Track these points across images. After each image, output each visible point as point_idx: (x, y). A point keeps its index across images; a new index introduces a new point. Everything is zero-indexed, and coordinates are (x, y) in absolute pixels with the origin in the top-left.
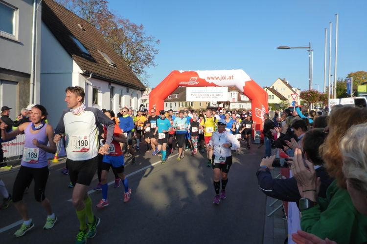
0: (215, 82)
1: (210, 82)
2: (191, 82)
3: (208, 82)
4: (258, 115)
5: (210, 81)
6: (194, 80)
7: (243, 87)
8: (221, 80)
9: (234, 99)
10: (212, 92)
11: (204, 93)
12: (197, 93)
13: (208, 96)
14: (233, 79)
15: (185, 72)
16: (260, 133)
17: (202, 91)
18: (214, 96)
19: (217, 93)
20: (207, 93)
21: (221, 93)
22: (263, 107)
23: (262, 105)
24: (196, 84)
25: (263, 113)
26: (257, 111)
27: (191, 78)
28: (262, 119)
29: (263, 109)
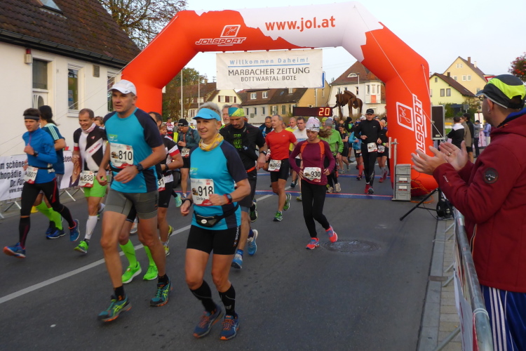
0: (287, 34)
1: (275, 38)
2: (223, 38)
3: (269, 38)
4: (403, 121)
5: (274, 34)
6: (233, 33)
7: (362, 47)
8: (302, 31)
9: (374, 96)
10: (282, 63)
11: (262, 68)
12: (244, 69)
13: (272, 75)
14: (333, 26)
15: (210, 12)
16: (409, 172)
17: (256, 61)
18: (288, 74)
19: (295, 67)
20: (269, 68)
21: (304, 66)
22: (415, 101)
23: (414, 95)
24: (238, 42)
25: (417, 115)
26: (400, 112)
27: (225, 27)
28: (414, 132)
29: (417, 104)
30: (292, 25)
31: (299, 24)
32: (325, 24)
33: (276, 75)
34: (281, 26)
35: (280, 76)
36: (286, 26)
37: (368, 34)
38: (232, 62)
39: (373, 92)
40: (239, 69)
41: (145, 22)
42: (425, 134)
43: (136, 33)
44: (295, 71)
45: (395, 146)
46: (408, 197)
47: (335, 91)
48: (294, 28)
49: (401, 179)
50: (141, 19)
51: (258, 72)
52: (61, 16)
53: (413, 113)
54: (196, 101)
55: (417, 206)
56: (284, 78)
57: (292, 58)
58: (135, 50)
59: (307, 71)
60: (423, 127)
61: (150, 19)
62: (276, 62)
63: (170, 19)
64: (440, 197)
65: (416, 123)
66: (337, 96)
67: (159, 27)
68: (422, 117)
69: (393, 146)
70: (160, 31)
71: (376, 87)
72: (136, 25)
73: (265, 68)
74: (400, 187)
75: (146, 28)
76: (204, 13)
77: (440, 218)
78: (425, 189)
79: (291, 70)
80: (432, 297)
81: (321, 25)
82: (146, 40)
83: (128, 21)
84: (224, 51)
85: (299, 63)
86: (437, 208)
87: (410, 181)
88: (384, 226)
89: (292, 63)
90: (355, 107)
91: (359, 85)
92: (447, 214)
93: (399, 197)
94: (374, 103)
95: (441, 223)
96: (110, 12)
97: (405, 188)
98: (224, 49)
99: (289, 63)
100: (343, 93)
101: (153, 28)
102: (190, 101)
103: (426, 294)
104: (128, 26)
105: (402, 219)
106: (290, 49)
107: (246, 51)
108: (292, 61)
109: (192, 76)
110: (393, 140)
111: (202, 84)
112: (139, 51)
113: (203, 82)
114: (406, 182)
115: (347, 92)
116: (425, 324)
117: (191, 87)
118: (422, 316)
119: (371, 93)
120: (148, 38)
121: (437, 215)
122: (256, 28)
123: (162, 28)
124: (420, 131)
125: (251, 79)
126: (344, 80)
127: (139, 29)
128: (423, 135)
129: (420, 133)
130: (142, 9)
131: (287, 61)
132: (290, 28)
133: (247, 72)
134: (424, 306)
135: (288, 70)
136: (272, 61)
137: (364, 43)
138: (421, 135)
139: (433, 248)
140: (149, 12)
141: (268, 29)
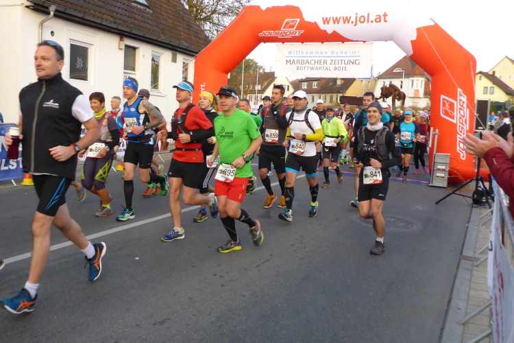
0: (342, 29)
1: (330, 32)
2: (284, 31)
3: (325, 31)
4: (446, 113)
5: (329, 28)
6: (292, 27)
7: (412, 41)
8: (355, 25)
9: (417, 91)
10: (335, 55)
11: (317, 59)
12: (301, 59)
13: (325, 65)
14: (385, 21)
15: (273, 7)
16: (448, 160)
17: (311, 53)
18: (340, 65)
19: (346, 59)
20: (323, 59)
21: (355, 58)
22: (461, 95)
23: (459, 90)
24: (297, 35)
25: (460, 109)
26: (444, 104)
27: (286, 20)
28: (456, 124)
29: (462, 98)
30: (347, 20)
31: (353, 19)
32: (378, 19)
33: (328, 65)
34: (336, 21)
35: (332, 67)
36: (341, 21)
37: (419, 30)
38: (290, 53)
39: (417, 86)
40: (296, 59)
41: (215, 16)
42: (467, 127)
43: (207, 26)
44: (346, 63)
45: (436, 136)
46: (445, 184)
47: (380, 84)
48: (348, 23)
49: (439, 167)
50: (212, 14)
51: (313, 62)
52: (148, 10)
53: (457, 106)
54: (254, 88)
55: (454, 193)
56: (335, 69)
57: (344, 51)
58: (207, 41)
59: (357, 62)
60: (466, 120)
61: (219, 14)
62: (329, 54)
63: (237, 14)
64: (477, 186)
65: (459, 116)
66: (382, 89)
67: (227, 21)
68: (465, 110)
69: (434, 135)
70: (227, 24)
71: (420, 82)
72: (208, 19)
73: (319, 59)
74: (438, 174)
75: (216, 22)
76: (268, 8)
77: (474, 205)
78: (461, 178)
79: (343, 62)
80: (463, 274)
81: (374, 20)
82: (215, 32)
83: (201, 15)
84: (283, 43)
85: (351, 55)
86: (473, 196)
87: (448, 169)
88: (420, 208)
89: (344, 55)
90: (399, 100)
91: (403, 80)
92: (482, 202)
93: (436, 183)
94: (416, 97)
95: (476, 210)
96: (187, 7)
97: (443, 175)
98: (283, 41)
99: (342, 55)
100: (388, 86)
101: (222, 22)
102: (249, 87)
103: (457, 271)
104: (201, 20)
105: (437, 203)
106: (343, 42)
107: (303, 43)
108: (344, 53)
109: (252, 66)
110: (434, 131)
111: (260, 73)
112: (210, 41)
113: (261, 71)
114: (444, 170)
115: (391, 86)
116: (454, 296)
117: (250, 76)
118: (452, 289)
119: (415, 88)
120: (218, 31)
121: (472, 202)
122: (313, 22)
123: (230, 22)
124: (462, 124)
125: (306, 68)
126: (389, 74)
127: (210, 23)
128: (465, 128)
129: (461, 126)
130: (213, 4)
131: (339, 52)
132: (344, 22)
133: (302, 62)
134: (454, 280)
135: (340, 61)
136: (326, 53)
137: (414, 38)
138: (462, 128)
139: (466, 232)
140: (219, 7)
141: (324, 23)
